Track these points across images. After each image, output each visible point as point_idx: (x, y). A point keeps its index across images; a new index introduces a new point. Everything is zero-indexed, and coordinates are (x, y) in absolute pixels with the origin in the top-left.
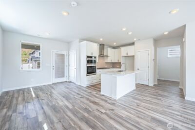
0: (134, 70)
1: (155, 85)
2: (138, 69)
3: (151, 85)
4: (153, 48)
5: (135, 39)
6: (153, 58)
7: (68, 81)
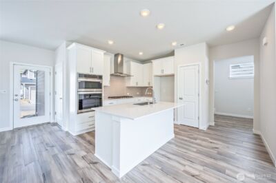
0: (173, 102)
1: (210, 128)
2: (181, 99)
3: (203, 127)
4: (206, 60)
5: (174, 44)
6: (207, 78)
7: (52, 121)
